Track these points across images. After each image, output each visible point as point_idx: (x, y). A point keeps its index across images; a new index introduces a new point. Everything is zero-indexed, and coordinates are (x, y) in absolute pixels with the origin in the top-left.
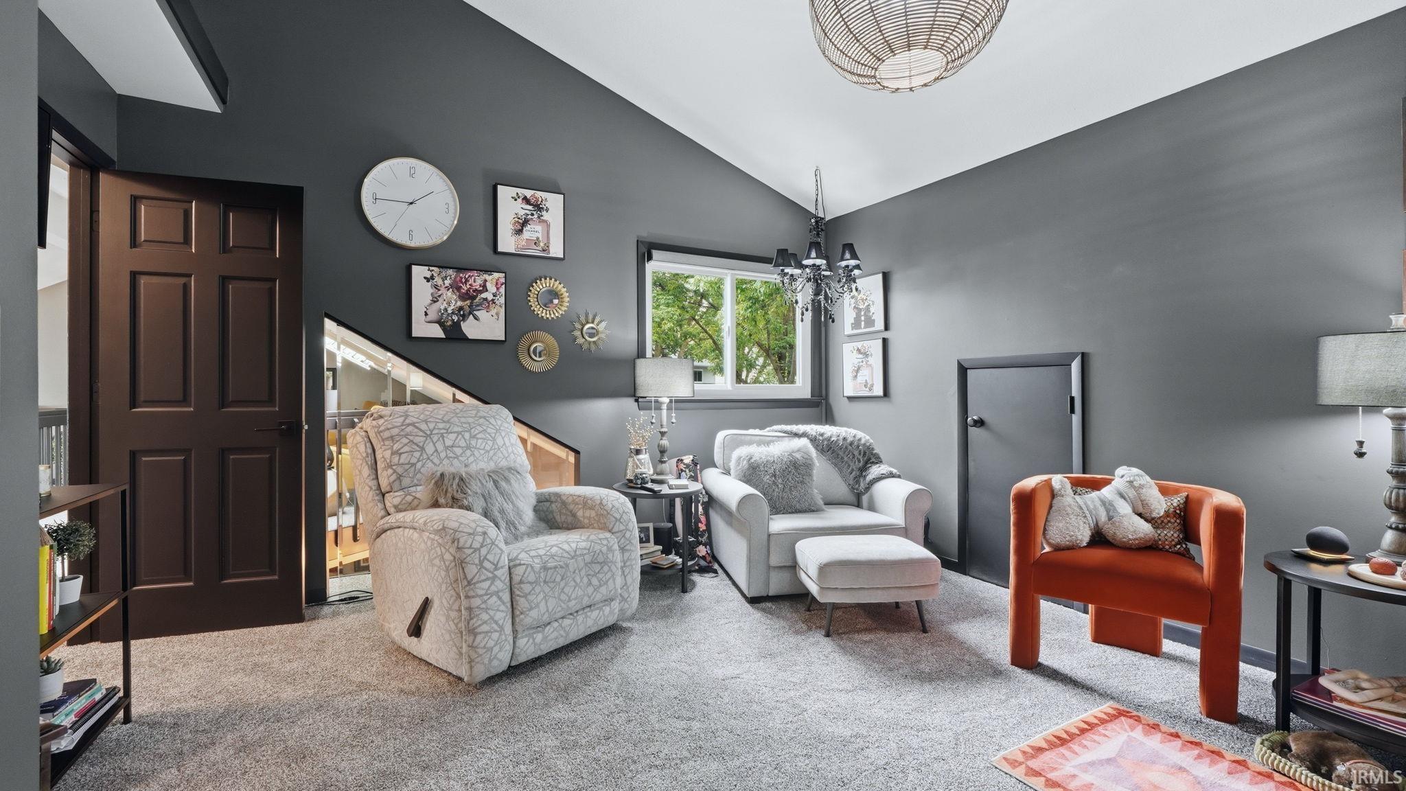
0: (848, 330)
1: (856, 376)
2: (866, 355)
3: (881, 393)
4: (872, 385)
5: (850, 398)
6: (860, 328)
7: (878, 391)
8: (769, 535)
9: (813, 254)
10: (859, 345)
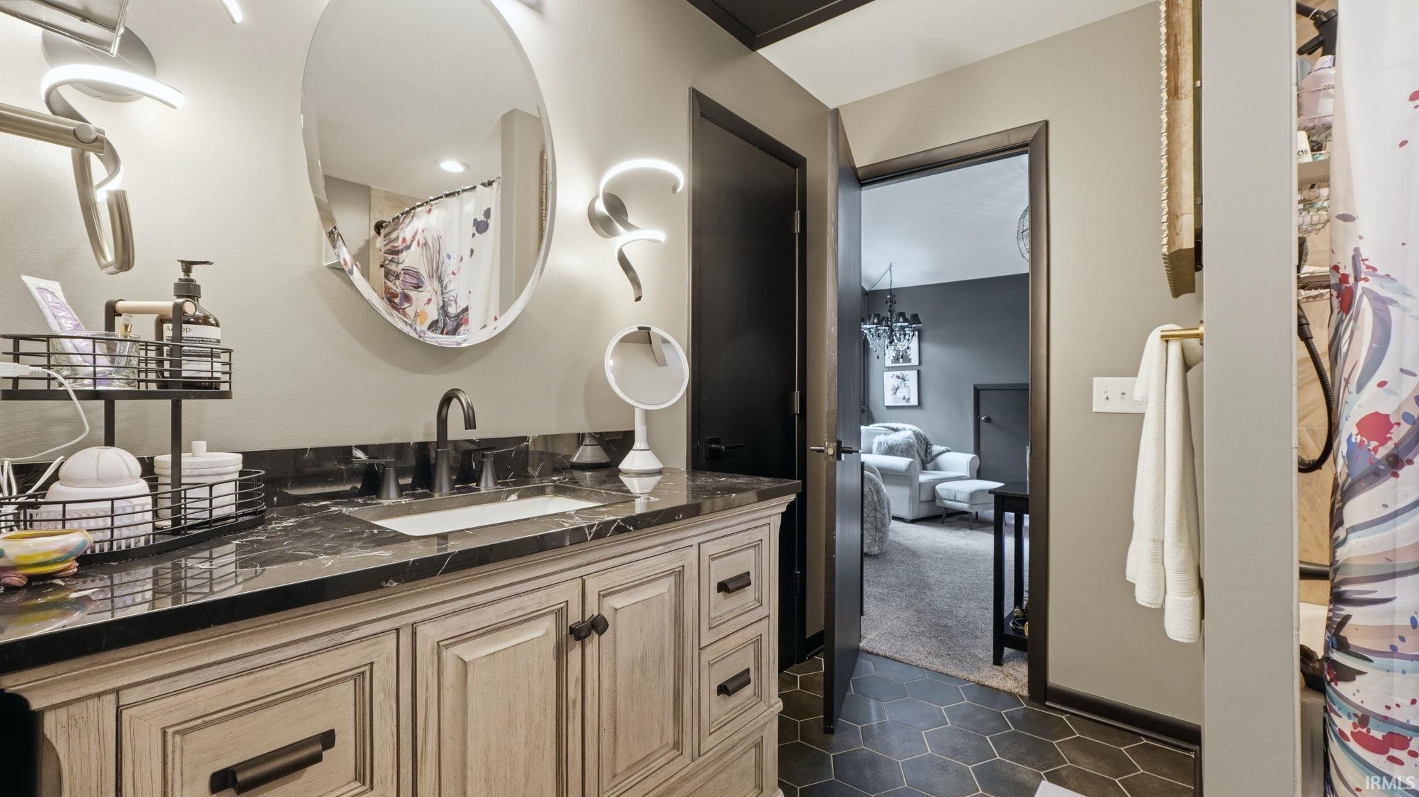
0: (888, 363)
1: (895, 393)
2: (904, 379)
3: (916, 404)
4: (909, 399)
5: (888, 407)
6: (899, 362)
7: (914, 402)
8: (920, 484)
9: (901, 320)
10: (899, 373)
